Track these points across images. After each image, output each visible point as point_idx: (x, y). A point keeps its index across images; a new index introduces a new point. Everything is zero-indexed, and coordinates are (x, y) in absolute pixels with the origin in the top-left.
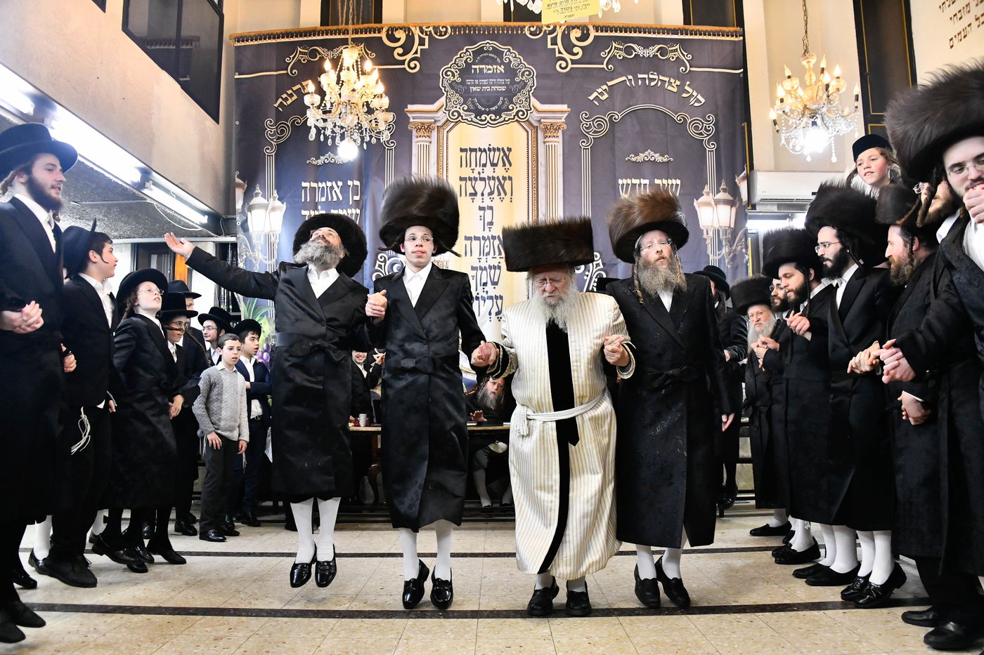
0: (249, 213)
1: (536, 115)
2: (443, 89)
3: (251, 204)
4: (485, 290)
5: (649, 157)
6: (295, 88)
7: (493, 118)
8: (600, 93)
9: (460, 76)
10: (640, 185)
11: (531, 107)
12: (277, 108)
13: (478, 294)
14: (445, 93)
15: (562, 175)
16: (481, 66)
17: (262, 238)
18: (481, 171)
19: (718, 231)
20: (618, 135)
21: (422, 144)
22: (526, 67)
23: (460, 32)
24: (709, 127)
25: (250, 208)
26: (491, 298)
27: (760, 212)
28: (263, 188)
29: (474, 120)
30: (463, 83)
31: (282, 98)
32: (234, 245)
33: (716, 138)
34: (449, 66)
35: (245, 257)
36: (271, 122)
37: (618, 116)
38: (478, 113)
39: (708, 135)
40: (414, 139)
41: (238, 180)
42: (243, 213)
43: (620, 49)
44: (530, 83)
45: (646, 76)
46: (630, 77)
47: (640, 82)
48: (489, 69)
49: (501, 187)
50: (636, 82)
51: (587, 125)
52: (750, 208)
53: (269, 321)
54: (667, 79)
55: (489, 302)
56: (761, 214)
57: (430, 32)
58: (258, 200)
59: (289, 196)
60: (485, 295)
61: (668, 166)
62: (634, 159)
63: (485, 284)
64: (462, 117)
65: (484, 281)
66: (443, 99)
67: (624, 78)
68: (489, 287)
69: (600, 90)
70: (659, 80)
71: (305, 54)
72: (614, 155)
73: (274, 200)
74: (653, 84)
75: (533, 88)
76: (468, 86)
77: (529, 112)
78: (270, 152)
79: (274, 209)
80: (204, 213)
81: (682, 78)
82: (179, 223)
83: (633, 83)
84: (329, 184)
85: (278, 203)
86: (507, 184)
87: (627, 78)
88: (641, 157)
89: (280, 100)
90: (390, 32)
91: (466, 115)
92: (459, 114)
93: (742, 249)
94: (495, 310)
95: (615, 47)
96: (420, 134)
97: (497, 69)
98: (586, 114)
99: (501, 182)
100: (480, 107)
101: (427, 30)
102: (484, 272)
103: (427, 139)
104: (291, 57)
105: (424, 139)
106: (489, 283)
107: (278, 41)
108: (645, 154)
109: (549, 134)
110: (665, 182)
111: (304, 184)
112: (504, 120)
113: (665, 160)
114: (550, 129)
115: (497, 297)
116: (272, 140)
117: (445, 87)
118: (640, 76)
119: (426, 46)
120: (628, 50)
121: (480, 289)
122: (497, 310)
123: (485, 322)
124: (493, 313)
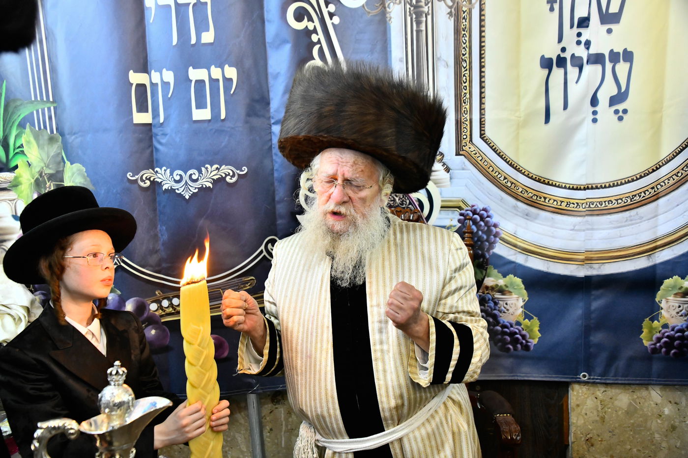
4: (583, 39)
13: (563, 50)
26: (597, 59)
53: (37, 137)
55: (591, 71)
60: (581, 52)
63: (584, 22)
65: (581, 12)
68: (595, 32)
94: (609, 90)
106: (595, 18)
115: (614, 57)
121: (570, 34)
122: (614, 92)
123: (578, 126)
124: (604, 97)
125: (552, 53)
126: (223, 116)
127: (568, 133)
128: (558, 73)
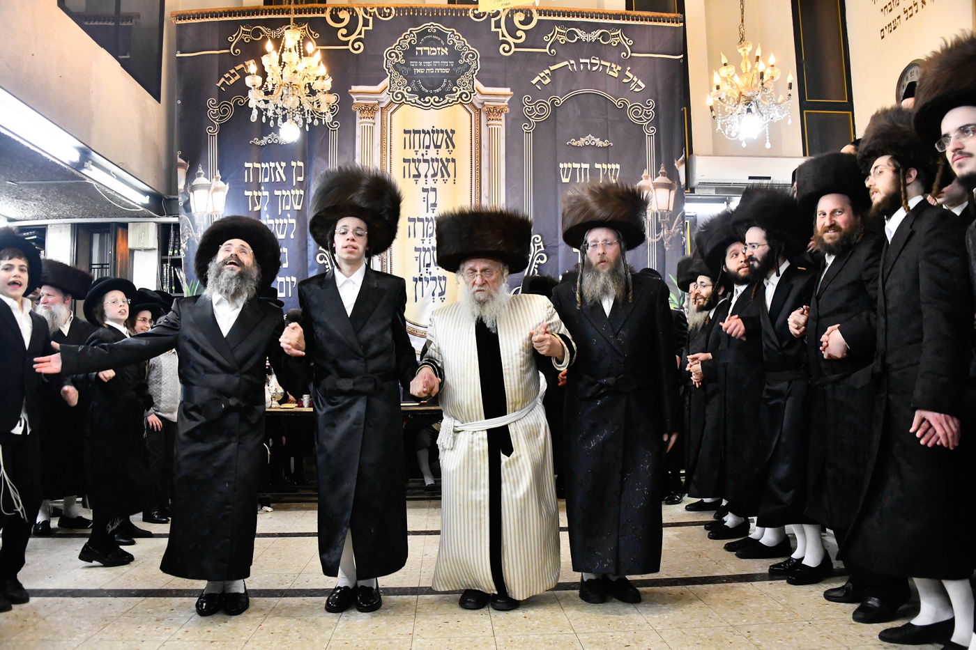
0: (191, 194)
1: (479, 96)
2: (387, 70)
3: (193, 184)
4: (428, 271)
5: (590, 142)
6: (237, 68)
7: (437, 99)
8: (542, 78)
9: (404, 57)
10: (581, 168)
11: (475, 89)
12: (219, 88)
13: (422, 275)
14: (389, 75)
15: (504, 158)
16: (425, 48)
17: (205, 219)
18: (425, 153)
19: (657, 214)
20: (560, 119)
21: (366, 125)
22: (469, 50)
23: (404, 13)
24: (649, 112)
25: (193, 189)
26: (434, 279)
27: (699, 195)
28: (205, 169)
29: (418, 102)
30: (407, 65)
31: (225, 77)
32: (177, 226)
33: (655, 122)
34: (393, 47)
35: (187, 237)
36: (213, 101)
37: (560, 101)
38: (422, 95)
39: (648, 120)
40: (358, 121)
41: (180, 160)
42: (185, 193)
43: (563, 34)
44: (474, 66)
45: (588, 61)
46: (572, 62)
47: (582, 67)
48: (433, 51)
49: (444, 168)
50: (578, 67)
51: (529, 108)
52: (689, 191)
54: (608, 64)
55: (432, 283)
56: (699, 197)
57: (374, 13)
58: (201, 180)
59: (231, 176)
60: (428, 276)
61: (608, 152)
62: (575, 144)
63: (428, 265)
64: (406, 98)
65: (427, 262)
66: (387, 81)
67: (566, 63)
68: (433, 269)
69: (542, 75)
70: (600, 64)
71: (247, 33)
72: (555, 140)
73: (216, 180)
74: (594, 69)
75: (476, 71)
76: (412, 68)
77: (472, 94)
78: (212, 132)
79: (217, 190)
80: (145, 193)
81: (622, 63)
82: (120, 203)
83: (575, 67)
84: (272, 165)
85: (221, 184)
86: (451, 166)
87: (569, 62)
88: (582, 142)
89: (223, 80)
90: (334, 13)
91: (410, 97)
92: (403, 96)
93: (680, 231)
94: (438, 291)
95: (558, 32)
96: (363, 115)
97: (441, 51)
98: (529, 98)
99: (444, 164)
100: (423, 89)
101: (371, 11)
102: (428, 253)
103: (371, 120)
104: (234, 36)
105: (368, 120)
107: (221, 19)
108: (586, 139)
109: (492, 117)
110: (605, 166)
111: (247, 165)
112: (448, 103)
113: (605, 145)
114: (493, 112)
115: (440, 278)
116: (215, 120)
117: (389, 69)
118: (582, 61)
119: (370, 27)
120: (571, 35)
121: (423, 269)
122: (440, 291)
123: (428, 303)
124: (437, 293)
125: (417, 276)
126: (290, 296)
127: (425, 305)
128: (419, 283)
